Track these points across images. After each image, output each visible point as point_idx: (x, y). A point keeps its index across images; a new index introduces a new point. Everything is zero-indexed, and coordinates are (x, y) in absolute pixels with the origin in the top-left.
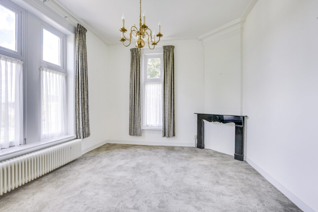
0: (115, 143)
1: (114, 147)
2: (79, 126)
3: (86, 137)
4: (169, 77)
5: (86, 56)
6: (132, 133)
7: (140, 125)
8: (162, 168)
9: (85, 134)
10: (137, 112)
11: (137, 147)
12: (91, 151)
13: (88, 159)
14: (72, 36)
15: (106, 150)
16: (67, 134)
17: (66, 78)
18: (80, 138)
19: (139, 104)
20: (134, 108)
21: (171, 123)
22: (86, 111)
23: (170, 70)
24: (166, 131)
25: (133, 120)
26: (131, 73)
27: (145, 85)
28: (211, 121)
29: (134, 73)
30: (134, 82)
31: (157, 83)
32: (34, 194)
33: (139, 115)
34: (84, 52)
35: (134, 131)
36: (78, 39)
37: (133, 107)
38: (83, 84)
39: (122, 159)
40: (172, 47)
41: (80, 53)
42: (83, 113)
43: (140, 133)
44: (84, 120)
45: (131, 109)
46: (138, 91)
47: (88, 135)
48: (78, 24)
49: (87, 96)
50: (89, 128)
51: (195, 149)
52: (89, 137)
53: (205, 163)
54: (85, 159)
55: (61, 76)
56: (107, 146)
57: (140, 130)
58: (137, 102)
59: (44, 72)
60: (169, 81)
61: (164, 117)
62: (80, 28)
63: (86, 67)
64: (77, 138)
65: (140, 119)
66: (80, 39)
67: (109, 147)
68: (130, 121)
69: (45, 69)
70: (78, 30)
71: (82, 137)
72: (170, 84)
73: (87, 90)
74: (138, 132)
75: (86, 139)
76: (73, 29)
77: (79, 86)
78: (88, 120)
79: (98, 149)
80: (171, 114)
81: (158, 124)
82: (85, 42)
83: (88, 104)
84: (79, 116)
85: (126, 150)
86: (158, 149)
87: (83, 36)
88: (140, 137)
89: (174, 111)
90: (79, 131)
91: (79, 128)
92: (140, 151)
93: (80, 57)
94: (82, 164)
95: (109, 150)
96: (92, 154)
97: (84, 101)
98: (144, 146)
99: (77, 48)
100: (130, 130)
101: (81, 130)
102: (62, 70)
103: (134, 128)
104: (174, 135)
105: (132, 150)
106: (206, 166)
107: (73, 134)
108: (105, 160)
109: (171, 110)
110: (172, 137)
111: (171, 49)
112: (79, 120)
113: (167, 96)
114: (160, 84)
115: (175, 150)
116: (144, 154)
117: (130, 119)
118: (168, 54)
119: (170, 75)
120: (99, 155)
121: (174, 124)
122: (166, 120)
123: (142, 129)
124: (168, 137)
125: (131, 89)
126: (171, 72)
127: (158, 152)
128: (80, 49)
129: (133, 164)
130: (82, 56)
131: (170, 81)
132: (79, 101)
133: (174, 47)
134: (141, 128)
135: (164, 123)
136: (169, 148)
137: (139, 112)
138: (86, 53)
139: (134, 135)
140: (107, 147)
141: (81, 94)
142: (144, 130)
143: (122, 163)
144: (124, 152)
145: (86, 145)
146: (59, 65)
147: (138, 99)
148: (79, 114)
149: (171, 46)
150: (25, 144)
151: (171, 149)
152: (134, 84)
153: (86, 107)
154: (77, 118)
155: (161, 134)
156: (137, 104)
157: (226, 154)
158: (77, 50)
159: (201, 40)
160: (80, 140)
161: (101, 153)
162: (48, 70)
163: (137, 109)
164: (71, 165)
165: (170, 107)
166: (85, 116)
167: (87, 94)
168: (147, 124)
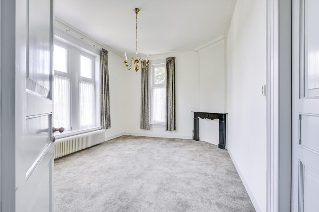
0: (130, 135)
1: (129, 137)
2: (103, 120)
3: (108, 128)
4: (170, 83)
5: (108, 71)
6: (143, 128)
7: (148, 121)
8: (158, 151)
9: (108, 126)
10: (146, 111)
11: (146, 138)
12: (112, 139)
13: (109, 144)
14: (98, 57)
15: (123, 139)
16: (95, 126)
17: (95, 86)
18: (104, 129)
19: (148, 104)
20: (144, 108)
21: (172, 120)
22: (108, 110)
23: (172, 77)
24: (169, 126)
25: (143, 117)
26: (142, 80)
27: (152, 89)
28: (203, 118)
29: (143, 80)
30: (143, 87)
31: (162, 88)
32: (77, 158)
33: (148, 113)
34: (106, 67)
35: (144, 125)
36: (102, 59)
37: (143, 106)
38: (106, 91)
39: (133, 145)
40: (174, 59)
41: (103, 69)
42: (106, 111)
43: (148, 127)
44: (107, 116)
45: (142, 108)
46: (147, 94)
47: (110, 127)
48: (102, 49)
49: (109, 99)
50: (110, 122)
51: (191, 141)
52: (110, 129)
53: (193, 149)
54: (108, 144)
55: (91, 86)
56: (124, 136)
57: (149, 125)
58: (146, 103)
59: (81, 84)
60: (170, 86)
61: (167, 115)
62: (104, 51)
63: (108, 78)
64: (102, 129)
65: (149, 116)
66: (103, 59)
67: (125, 137)
68: (141, 118)
69: (82, 82)
70: (102, 53)
71: (105, 128)
72: (172, 88)
73: (109, 95)
74: (147, 126)
75: (107, 129)
76: (98, 52)
77: (103, 92)
78: (109, 116)
79: (117, 139)
80: (173, 113)
81: (163, 120)
82: (107, 60)
83: (109, 105)
84: (103, 113)
85: (137, 140)
86: (162, 139)
87: (106, 56)
88: (149, 130)
89: (175, 110)
90: (103, 124)
91: (103, 122)
92: (147, 140)
93: (103, 72)
94: (105, 146)
95: (125, 139)
96: (112, 141)
97: (106, 103)
98: (152, 137)
99: (101, 65)
100: (141, 125)
101: (105, 123)
102: (92, 81)
103: (144, 123)
104: (175, 129)
105: (141, 140)
106: (192, 151)
107: (99, 126)
108: (121, 144)
109: (173, 109)
110: (174, 131)
111: (172, 60)
112: (103, 116)
113: (169, 98)
114: (164, 88)
115: (175, 141)
116: (150, 143)
117: (141, 116)
118: (170, 65)
119: (172, 81)
120: (117, 142)
121: (175, 121)
122: (169, 117)
123: (150, 125)
124: (170, 131)
125: (142, 93)
126: (172, 79)
127: (160, 142)
128: (104, 66)
129: (140, 148)
130: (105, 71)
131: (172, 86)
132: (103, 103)
133: (175, 58)
134: (149, 123)
135: (167, 119)
136: (170, 140)
137: (148, 111)
138: (108, 68)
139: (144, 129)
140: (124, 138)
141: (105, 98)
142: (152, 125)
143: (131, 147)
144: (135, 141)
145: (108, 134)
146: (90, 78)
147: (146, 101)
148: (103, 112)
149: (172, 58)
150: (71, 130)
151: (173, 140)
152: (143, 89)
153: (108, 107)
154: (102, 114)
155: (165, 128)
156: (146, 105)
157: (214, 145)
158: (101, 67)
159: (197, 51)
160: (104, 130)
161: (119, 141)
162: (84, 82)
163: (146, 108)
164: (98, 146)
165: (171, 106)
166: (107, 113)
167: (109, 98)
168: (154, 121)
